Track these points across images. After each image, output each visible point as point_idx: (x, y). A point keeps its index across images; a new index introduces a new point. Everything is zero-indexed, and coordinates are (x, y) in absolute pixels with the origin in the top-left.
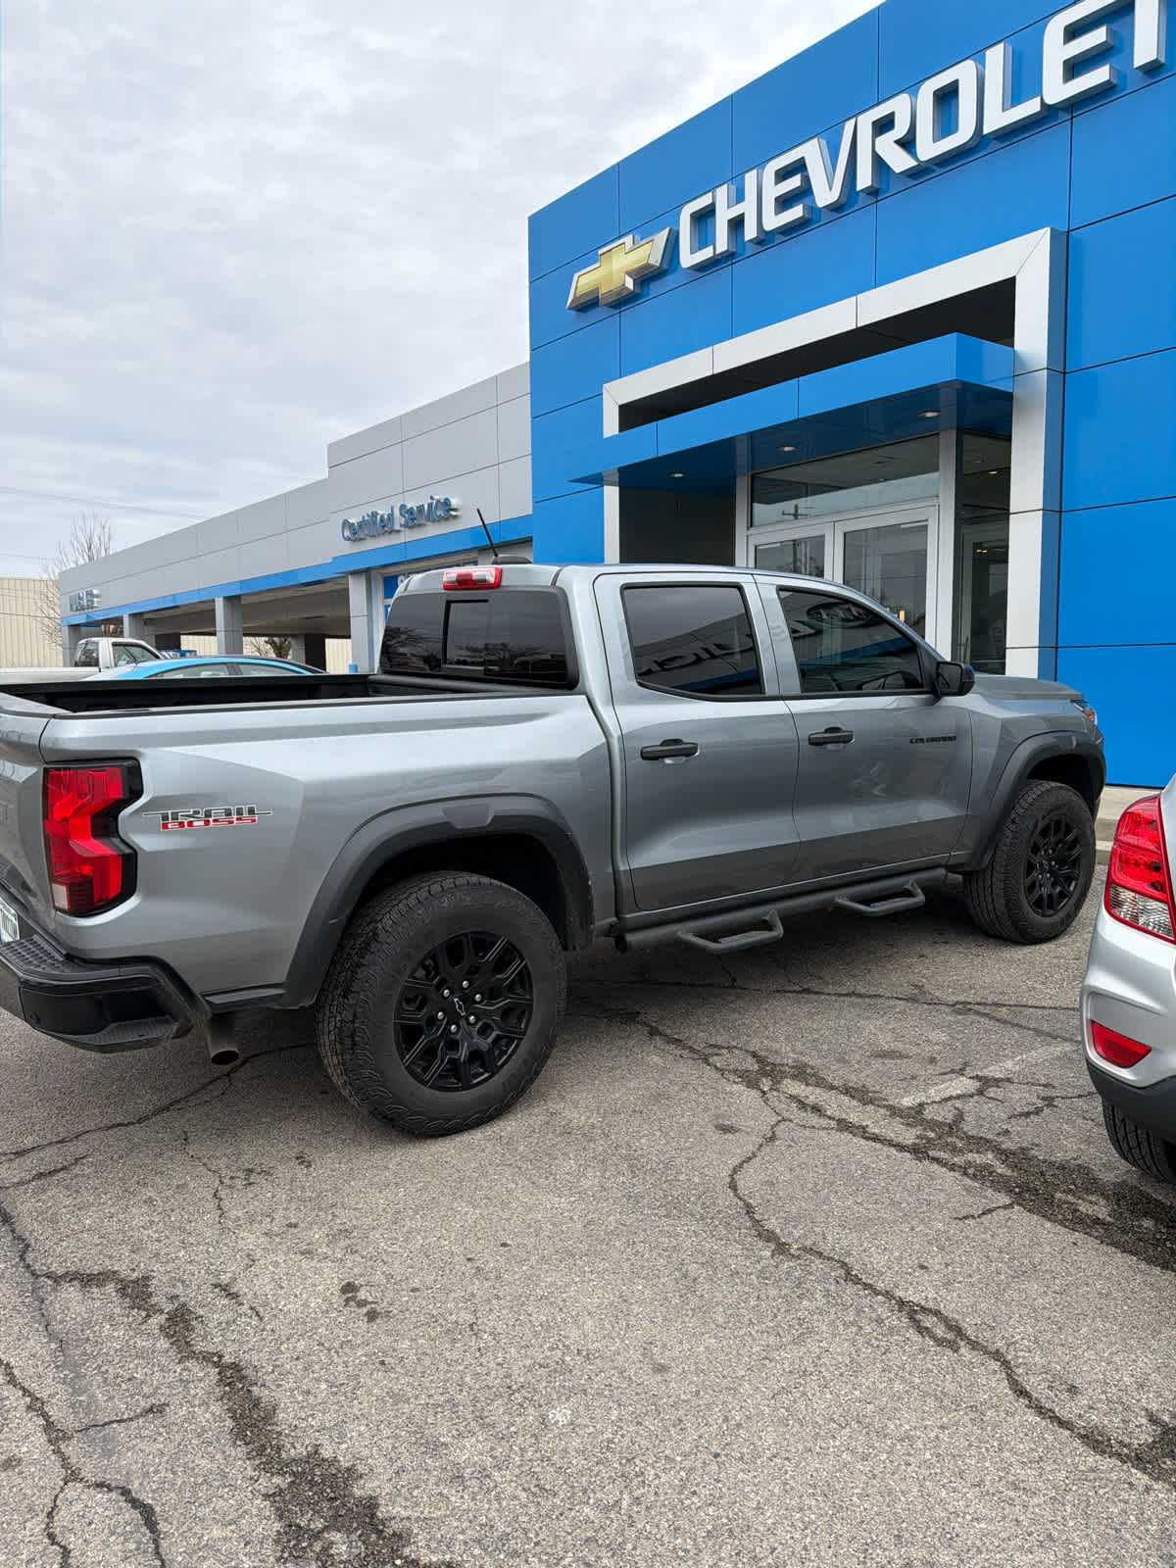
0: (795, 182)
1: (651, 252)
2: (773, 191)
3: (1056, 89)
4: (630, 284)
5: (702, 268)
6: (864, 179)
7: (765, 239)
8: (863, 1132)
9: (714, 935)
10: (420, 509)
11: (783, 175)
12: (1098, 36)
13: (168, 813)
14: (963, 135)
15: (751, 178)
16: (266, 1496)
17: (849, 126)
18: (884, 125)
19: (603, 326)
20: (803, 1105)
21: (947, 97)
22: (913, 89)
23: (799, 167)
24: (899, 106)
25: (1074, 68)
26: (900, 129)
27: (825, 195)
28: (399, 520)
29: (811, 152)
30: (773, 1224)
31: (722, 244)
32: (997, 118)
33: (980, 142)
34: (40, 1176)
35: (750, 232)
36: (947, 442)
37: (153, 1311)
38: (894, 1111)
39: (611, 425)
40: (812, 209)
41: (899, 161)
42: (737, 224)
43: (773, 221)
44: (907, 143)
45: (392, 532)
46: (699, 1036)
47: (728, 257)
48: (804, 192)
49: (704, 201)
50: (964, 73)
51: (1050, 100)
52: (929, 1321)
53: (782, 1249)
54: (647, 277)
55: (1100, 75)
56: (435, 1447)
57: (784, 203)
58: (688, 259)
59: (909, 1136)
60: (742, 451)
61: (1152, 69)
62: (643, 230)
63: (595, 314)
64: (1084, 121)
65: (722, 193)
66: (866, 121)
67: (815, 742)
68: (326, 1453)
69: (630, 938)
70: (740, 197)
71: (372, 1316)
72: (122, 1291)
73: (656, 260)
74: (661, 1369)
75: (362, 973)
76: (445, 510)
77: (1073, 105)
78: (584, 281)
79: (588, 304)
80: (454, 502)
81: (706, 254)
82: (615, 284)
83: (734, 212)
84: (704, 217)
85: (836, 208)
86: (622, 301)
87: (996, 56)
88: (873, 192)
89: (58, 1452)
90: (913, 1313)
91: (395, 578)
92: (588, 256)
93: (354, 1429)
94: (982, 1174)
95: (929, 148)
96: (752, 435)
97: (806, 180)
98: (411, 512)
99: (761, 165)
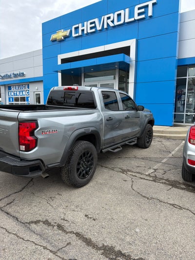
0: (93, 25)
1: (67, 33)
2: (89, 26)
3: (137, 17)
4: (63, 38)
5: (76, 37)
6: (105, 26)
7: (88, 34)
8: (144, 179)
9: (113, 149)
10: (17, 74)
11: (91, 23)
12: (143, 10)
13: (43, 131)
14: (122, 22)
15: (85, 23)
16: (102, 254)
17: (103, 17)
18: (109, 18)
19: (57, 45)
20: (133, 176)
21: (119, 15)
22: (114, 13)
23: (94, 23)
24: (111, 15)
25: (139, 14)
26: (112, 19)
27: (99, 28)
28: (12, 76)
29: (96, 20)
30: (144, 195)
31: (80, 33)
32: (127, 20)
33: (124, 23)
34: (8, 204)
35: (85, 32)
36: (117, 71)
37: (53, 226)
38: (147, 175)
39: (59, 62)
40: (96, 30)
41: (111, 25)
42: (83, 31)
43: (89, 31)
44: (113, 22)
45: (11, 78)
46: (109, 166)
47: (81, 36)
48: (95, 27)
49: (77, 26)
50: (122, 12)
51: (136, 19)
52: (176, 206)
53: (148, 198)
54: (66, 37)
55: (143, 16)
56: (123, 240)
57: (91, 28)
58: (74, 35)
59: (151, 179)
60: (83, 69)
61: (151, 17)
62: (65, 29)
63: (55, 43)
64: (141, 23)
65: (80, 25)
66: (106, 17)
67: (126, 118)
68: (105, 244)
69: (103, 151)
70: (83, 26)
71: (94, 220)
72: (44, 223)
73: (68, 35)
74: (146, 220)
75: (72, 159)
76: (23, 75)
77: (139, 20)
78: (54, 36)
79: (54, 41)
80: (24, 73)
81: (77, 35)
82: (60, 38)
83: (83, 28)
84: (77, 28)
85: (100, 30)
86: (61, 41)
87: (127, 10)
88: (106, 29)
89: (56, 255)
90: (173, 205)
91: (10, 87)
92: (55, 32)
93: (107, 239)
94: (165, 183)
95: (116, 23)
96: (84, 67)
97: (95, 25)
98: (15, 74)
99: (87, 21)
